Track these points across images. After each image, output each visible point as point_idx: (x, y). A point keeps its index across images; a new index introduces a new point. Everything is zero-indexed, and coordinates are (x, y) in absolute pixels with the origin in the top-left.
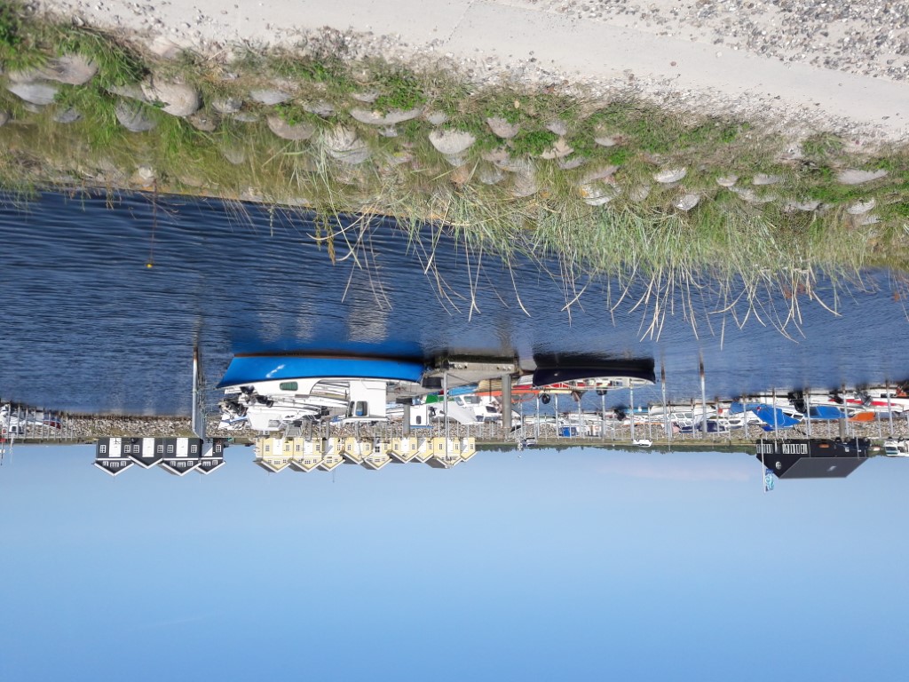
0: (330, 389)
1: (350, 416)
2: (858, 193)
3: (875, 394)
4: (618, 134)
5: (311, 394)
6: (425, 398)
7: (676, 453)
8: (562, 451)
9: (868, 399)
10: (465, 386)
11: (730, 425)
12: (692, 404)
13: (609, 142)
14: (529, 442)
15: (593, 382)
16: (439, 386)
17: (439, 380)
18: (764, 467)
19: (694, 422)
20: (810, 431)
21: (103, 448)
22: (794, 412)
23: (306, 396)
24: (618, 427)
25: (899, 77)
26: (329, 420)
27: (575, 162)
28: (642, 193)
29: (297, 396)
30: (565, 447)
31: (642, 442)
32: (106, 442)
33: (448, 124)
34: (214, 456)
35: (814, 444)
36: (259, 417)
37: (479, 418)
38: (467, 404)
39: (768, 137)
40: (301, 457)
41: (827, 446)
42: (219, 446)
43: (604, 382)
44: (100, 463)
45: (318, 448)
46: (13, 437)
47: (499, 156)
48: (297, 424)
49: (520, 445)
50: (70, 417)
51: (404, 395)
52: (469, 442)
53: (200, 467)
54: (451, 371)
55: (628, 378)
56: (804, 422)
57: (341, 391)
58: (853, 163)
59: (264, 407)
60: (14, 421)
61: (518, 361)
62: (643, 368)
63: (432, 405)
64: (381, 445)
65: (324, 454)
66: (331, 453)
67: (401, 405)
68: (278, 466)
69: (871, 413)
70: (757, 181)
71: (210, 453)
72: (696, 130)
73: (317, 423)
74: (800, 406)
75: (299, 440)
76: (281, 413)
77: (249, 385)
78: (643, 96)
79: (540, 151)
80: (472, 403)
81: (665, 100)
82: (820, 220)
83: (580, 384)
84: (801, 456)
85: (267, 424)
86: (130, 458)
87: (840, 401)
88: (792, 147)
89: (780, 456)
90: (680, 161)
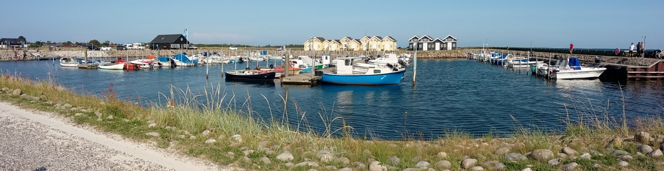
0: (363, 71)
1: (352, 60)
2: (154, 129)
3: (147, 66)
4: (227, 155)
5: (368, 68)
6: (323, 67)
7: (220, 44)
8: (268, 45)
9: (150, 64)
10: (305, 72)
11: (198, 55)
12: (212, 63)
13: (230, 153)
14: (281, 48)
15: (251, 73)
16: (316, 72)
17: (316, 75)
18: (187, 39)
19: (213, 56)
20: (169, 53)
21: (454, 46)
22: (175, 60)
23: (370, 67)
24: (243, 55)
25: (142, 160)
26: (365, 58)
27: (242, 148)
28: (221, 137)
29: (374, 68)
30: (266, 47)
31: (234, 49)
32: (453, 48)
33: (286, 162)
34: (413, 43)
35: (169, 48)
36: (393, 59)
37: (300, 59)
38: (305, 65)
39: (179, 149)
40: (378, 42)
41: (164, 47)
42: (411, 47)
43: (247, 73)
44: (455, 40)
45: (371, 46)
46: (483, 50)
47: (269, 152)
48: (379, 56)
49: (284, 47)
50: (465, 57)
51: (331, 69)
52: (306, 49)
53: (418, 39)
54: (310, 78)
55: (236, 74)
56: (172, 56)
57: (356, 70)
58: (155, 138)
59: (391, 63)
60: (482, 55)
61: (281, 83)
62: (230, 78)
63: (321, 64)
64: (344, 47)
65: (368, 44)
66: (366, 44)
67: (333, 64)
68: (387, 39)
69: (148, 59)
70: (184, 136)
71: (414, 44)
72: (201, 153)
73: (370, 56)
74: (173, 62)
75: (379, 50)
76: (384, 61)
77: (394, 72)
78: (217, 166)
79: (254, 152)
80: (303, 65)
81: (210, 164)
82: (165, 122)
83: (256, 72)
84: (174, 43)
85: (389, 56)
86: (444, 42)
87: (159, 64)
88: (173, 145)
89: (181, 43)
90: (207, 145)
